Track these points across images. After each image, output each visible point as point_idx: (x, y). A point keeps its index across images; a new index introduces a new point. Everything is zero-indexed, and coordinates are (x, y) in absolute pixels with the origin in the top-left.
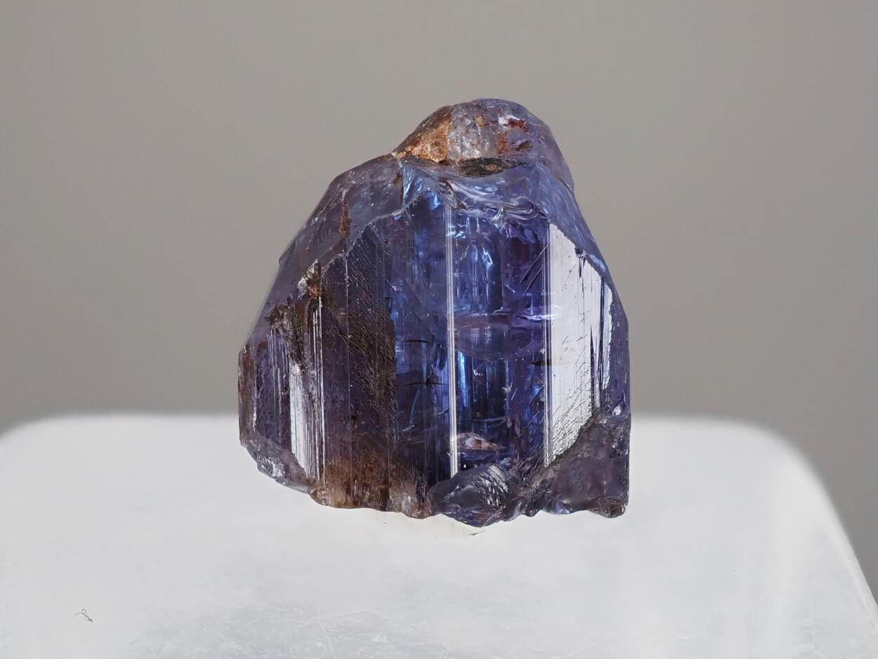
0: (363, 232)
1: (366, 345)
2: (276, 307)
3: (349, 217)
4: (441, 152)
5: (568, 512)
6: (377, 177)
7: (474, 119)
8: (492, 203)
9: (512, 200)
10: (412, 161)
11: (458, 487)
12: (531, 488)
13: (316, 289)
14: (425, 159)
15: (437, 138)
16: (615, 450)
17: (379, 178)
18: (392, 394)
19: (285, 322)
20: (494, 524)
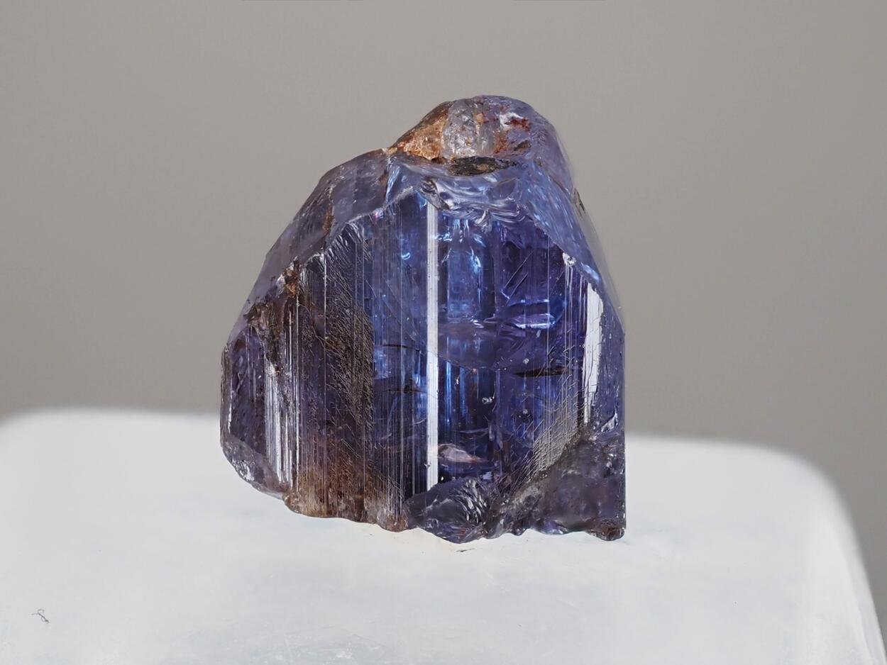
0: (343, 229)
1: (344, 348)
2: (254, 304)
3: (332, 214)
4: (434, 149)
5: (561, 532)
6: (365, 173)
7: (472, 116)
8: (477, 203)
9: (498, 201)
10: (401, 157)
11: (436, 500)
12: (513, 504)
13: (293, 287)
14: (416, 156)
15: (431, 134)
16: (609, 469)
17: (367, 174)
18: (369, 399)
19: (262, 321)
20: (475, 541)
